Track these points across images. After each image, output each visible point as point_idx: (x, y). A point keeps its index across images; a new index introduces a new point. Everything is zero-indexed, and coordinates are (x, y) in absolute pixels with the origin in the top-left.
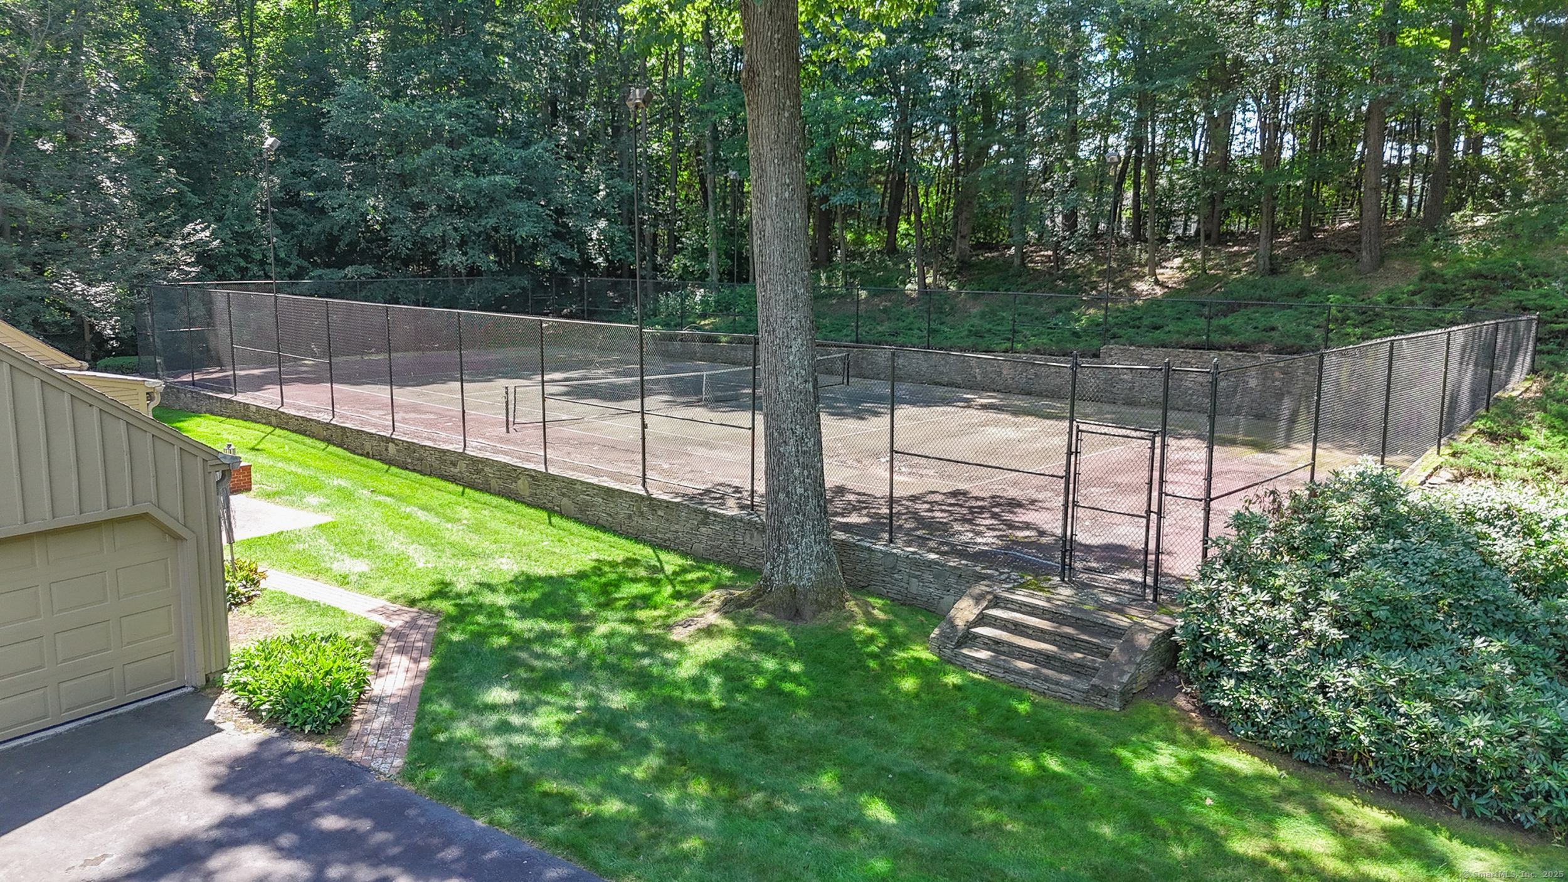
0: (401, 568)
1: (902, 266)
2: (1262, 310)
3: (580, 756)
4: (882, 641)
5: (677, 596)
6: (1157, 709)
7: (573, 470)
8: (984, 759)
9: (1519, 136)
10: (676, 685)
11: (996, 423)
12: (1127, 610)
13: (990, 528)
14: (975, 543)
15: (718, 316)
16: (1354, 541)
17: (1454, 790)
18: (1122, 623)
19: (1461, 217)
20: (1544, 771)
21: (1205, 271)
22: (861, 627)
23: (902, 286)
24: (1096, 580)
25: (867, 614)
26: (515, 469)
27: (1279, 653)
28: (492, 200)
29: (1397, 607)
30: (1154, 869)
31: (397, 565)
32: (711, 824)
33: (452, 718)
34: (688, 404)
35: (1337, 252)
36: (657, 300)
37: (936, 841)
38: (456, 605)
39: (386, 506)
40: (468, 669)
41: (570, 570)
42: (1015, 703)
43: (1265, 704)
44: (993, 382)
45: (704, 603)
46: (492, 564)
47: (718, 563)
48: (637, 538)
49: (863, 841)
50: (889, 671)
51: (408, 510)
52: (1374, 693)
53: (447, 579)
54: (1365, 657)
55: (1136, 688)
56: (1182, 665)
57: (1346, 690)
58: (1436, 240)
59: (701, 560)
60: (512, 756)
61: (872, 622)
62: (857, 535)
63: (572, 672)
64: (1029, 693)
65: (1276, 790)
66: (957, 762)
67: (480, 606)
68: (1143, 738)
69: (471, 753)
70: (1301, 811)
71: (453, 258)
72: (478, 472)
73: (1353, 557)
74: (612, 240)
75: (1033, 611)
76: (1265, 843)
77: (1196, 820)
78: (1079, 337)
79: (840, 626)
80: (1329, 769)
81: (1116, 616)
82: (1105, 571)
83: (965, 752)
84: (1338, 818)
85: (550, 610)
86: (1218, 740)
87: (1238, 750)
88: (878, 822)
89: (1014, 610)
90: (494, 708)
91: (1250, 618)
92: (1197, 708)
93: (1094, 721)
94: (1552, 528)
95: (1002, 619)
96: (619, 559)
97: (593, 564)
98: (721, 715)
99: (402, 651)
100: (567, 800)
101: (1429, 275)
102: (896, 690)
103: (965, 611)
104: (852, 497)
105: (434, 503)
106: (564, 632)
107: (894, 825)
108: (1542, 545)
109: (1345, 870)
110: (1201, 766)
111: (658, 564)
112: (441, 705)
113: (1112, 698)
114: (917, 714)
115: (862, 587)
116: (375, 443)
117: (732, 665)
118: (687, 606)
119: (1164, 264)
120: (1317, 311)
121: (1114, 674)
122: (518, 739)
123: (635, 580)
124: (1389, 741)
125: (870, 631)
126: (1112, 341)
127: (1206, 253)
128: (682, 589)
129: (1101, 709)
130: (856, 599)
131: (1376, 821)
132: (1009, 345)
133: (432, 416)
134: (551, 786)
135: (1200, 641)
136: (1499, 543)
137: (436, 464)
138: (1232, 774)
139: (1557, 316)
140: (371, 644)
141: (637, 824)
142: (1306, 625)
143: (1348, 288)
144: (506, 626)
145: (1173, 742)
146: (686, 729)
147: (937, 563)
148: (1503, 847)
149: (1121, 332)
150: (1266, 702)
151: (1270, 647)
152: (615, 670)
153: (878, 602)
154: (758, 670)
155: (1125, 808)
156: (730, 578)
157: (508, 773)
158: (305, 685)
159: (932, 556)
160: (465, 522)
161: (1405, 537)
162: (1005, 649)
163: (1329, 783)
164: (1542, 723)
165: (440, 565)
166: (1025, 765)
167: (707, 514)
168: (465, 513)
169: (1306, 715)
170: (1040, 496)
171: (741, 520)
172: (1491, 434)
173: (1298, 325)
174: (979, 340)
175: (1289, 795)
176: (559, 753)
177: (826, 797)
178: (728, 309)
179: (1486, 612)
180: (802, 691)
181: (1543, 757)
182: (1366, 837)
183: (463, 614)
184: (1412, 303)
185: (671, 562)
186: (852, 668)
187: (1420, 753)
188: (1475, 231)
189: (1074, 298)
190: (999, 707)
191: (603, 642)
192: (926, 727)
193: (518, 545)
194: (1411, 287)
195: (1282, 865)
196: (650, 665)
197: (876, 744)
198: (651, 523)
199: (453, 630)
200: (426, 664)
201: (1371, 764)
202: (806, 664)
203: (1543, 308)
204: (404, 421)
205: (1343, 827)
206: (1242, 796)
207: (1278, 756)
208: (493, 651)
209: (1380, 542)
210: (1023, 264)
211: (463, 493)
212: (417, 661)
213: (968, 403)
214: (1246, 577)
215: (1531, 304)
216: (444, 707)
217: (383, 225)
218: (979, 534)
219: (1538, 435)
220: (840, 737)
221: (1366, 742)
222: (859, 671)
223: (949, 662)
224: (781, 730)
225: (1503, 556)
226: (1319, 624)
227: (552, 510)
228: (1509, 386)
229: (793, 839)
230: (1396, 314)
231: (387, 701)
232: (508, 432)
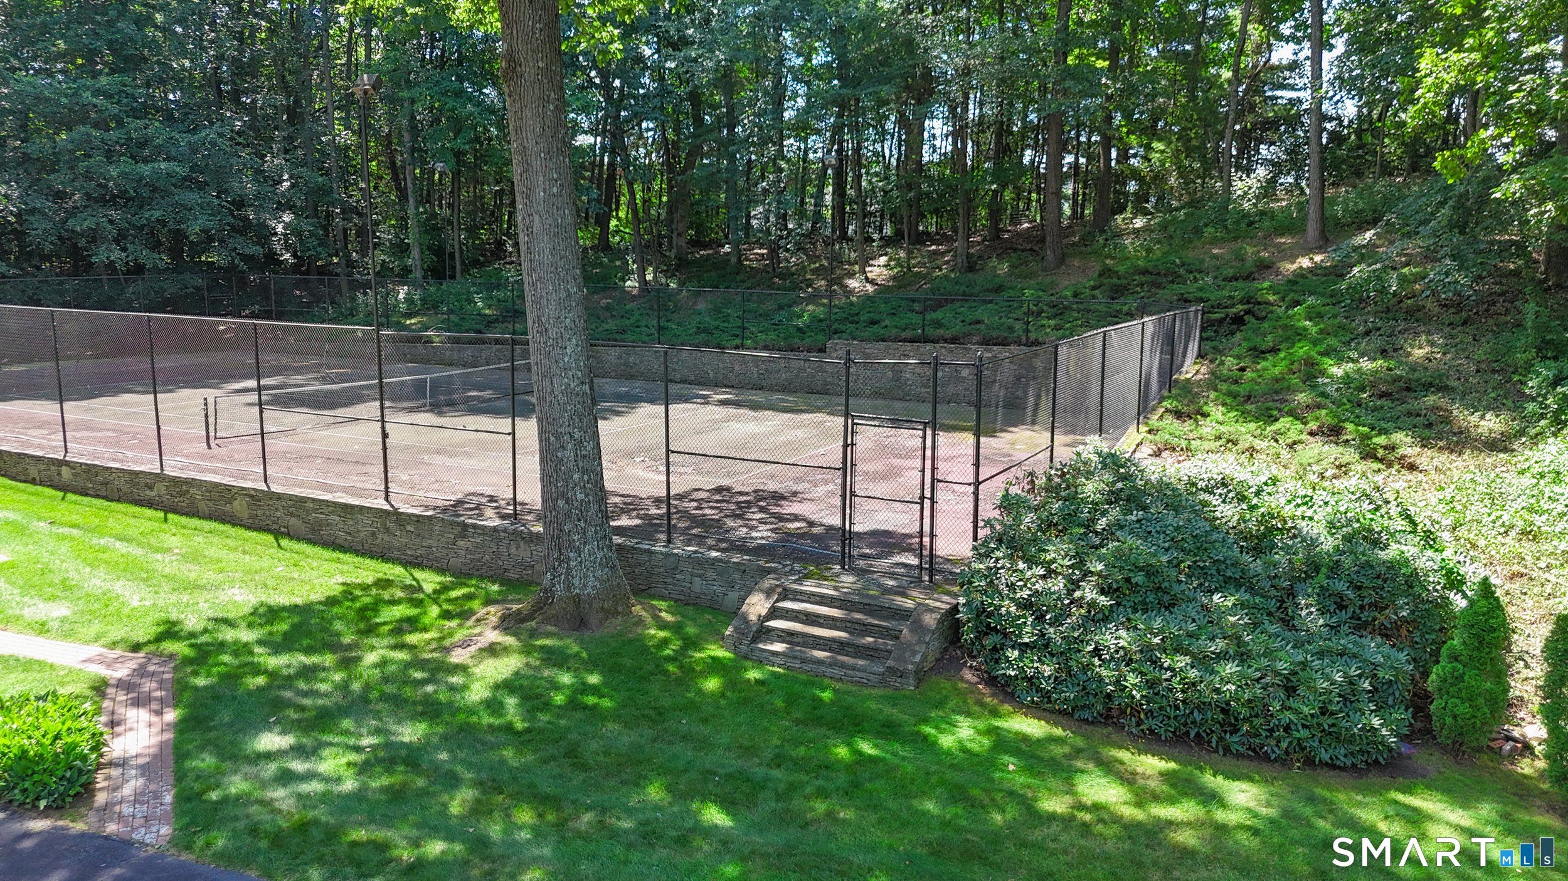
0: (111, 609)
1: (618, 263)
2: (967, 305)
3: (383, 797)
4: (676, 645)
5: (446, 615)
6: (948, 685)
7: (300, 487)
8: (802, 751)
9: (1162, 148)
10: (471, 711)
11: (738, 419)
12: (909, 592)
13: (762, 522)
14: (752, 538)
15: (425, 315)
16: (1103, 514)
17: (1212, 731)
18: (907, 605)
19: (1124, 219)
20: (1284, 708)
21: (909, 269)
22: (652, 632)
23: (621, 283)
24: (871, 566)
25: (656, 617)
26: (229, 488)
27: (1056, 622)
28: (155, 190)
29: (1150, 572)
30: (982, 838)
31: (107, 606)
32: (547, 851)
33: (220, 772)
34: (411, 410)
35: (1023, 251)
36: (353, 299)
37: (775, 839)
38: (192, 646)
39: (73, 539)
40: (226, 716)
41: (317, 596)
42: (818, 692)
43: (1047, 670)
44: (726, 378)
45: (478, 620)
46: (224, 596)
47: (481, 577)
48: (384, 557)
49: (706, 847)
50: (690, 674)
51: (102, 542)
52: (1141, 651)
53: (173, 617)
54: (1129, 620)
55: (927, 666)
56: (966, 640)
57: (1117, 652)
58: (1106, 240)
59: (462, 575)
60: (304, 806)
61: (663, 625)
62: (633, 537)
63: (350, 707)
64: (827, 681)
65: (1067, 749)
66: (777, 756)
67: (222, 646)
68: (941, 714)
69: (254, 809)
70: (1091, 766)
71: (107, 253)
72: (182, 494)
73: (1104, 529)
74: (299, 234)
75: (822, 600)
76: (1068, 799)
77: (1006, 785)
78: (804, 333)
79: (630, 632)
80: (1106, 725)
81: (900, 599)
82: (878, 557)
83: (782, 746)
84: (1121, 768)
85: (306, 642)
86: (1007, 707)
87: (1026, 716)
88: (716, 826)
89: (802, 601)
90: (268, 756)
91: (1028, 592)
92: (983, 679)
93: (893, 701)
94: (1258, 493)
95: (793, 611)
96: (370, 580)
97: (341, 588)
98: (528, 737)
99: (137, 703)
100: (382, 847)
101: (1106, 272)
102: (700, 692)
103: (757, 606)
104: (617, 500)
105: (132, 532)
106: (327, 664)
107: (732, 828)
108: (1253, 508)
109: (1139, 815)
110: (998, 735)
111: (414, 583)
112: (203, 760)
113: (907, 678)
114: (726, 713)
115: (644, 590)
116: (43, 467)
117: (525, 683)
118: (460, 625)
119: (871, 262)
120: (1015, 305)
121: (907, 655)
122: (306, 788)
123: (393, 602)
124: (1157, 694)
125: (662, 634)
126: (836, 336)
127: (910, 253)
128: (450, 608)
129: (897, 689)
130: (641, 604)
131: (1153, 767)
132: (738, 341)
133: (110, 434)
134: (360, 834)
135: (983, 617)
136: (1219, 509)
137: (125, 488)
138: (1025, 738)
139: (1212, 307)
140: (97, 699)
141: (467, 862)
142: (1077, 594)
143: (1038, 284)
144: (259, 664)
145: (968, 714)
146: (494, 756)
147: (720, 561)
148: (1257, 777)
149: (841, 327)
150: (1047, 669)
151: (1048, 617)
152: (397, 702)
153: (663, 604)
154: (557, 687)
155: (942, 783)
156: (500, 592)
157: (304, 827)
158: (32, 753)
159: (714, 554)
160: (176, 551)
161: (1145, 508)
162: (800, 640)
163: (1108, 737)
164: (1280, 666)
165: (161, 603)
166: (842, 752)
167: (465, 526)
168: (174, 541)
169: (1085, 678)
170: (800, 488)
171: (505, 530)
172: (1176, 413)
173: (1001, 318)
174: (707, 337)
175: (1078, 752)
176: (359, 796)
177: (657, 808)
178: (435, 307)
179: (1218, 571)
180: (606, 703)
181: (1282, 694)
182: (1148, 782)
183: (204, 654)
184: (1094, 297)
185: (429, 581)
186: (652, 674)
187: (1184, 702)
188: (1136, 231)
189: (792, 295)
190: (804, 698)
191: (376, 672)
192: (740, 725)
193: (249, 572)
194: (1092, 283)
195: (1088, 817)
196: (436, 692)
197: (695, 748)
198: (400, 539)
199: (196, 673)
200: (171, 716)
201: (1142, 716)
202: (602, 673)
203: (1201, 300)
204: (76, 440)
205: (1127, 775)
206: (1040, 759)
207: (1060, 718)
208: (250, 693)
209: (1125, 514)
210: (740, 261)
211: (166, 520)
212: (159, 713)
213: (706, 400)
214: (1020, 554)
215: (1190, 297)
216: (207, 761)
217: (18, 216)
218: (753, 528)
219: (1217, 412)
220: (656, 745)
221: (1138, 697)
222: (659, 676)
223: (746, 658)
224: (594, 746)
225: (1224, 520)
226: (1088, 592)
227: (278, 532)
228: (1184, 369)
229: (636, 856)
230: (1081, 307)
231: (133, 762)
232: (209, 447)
